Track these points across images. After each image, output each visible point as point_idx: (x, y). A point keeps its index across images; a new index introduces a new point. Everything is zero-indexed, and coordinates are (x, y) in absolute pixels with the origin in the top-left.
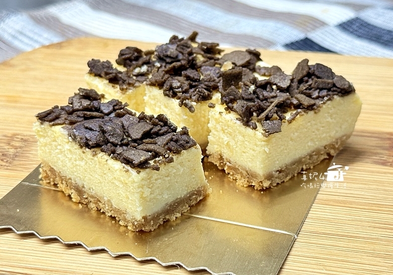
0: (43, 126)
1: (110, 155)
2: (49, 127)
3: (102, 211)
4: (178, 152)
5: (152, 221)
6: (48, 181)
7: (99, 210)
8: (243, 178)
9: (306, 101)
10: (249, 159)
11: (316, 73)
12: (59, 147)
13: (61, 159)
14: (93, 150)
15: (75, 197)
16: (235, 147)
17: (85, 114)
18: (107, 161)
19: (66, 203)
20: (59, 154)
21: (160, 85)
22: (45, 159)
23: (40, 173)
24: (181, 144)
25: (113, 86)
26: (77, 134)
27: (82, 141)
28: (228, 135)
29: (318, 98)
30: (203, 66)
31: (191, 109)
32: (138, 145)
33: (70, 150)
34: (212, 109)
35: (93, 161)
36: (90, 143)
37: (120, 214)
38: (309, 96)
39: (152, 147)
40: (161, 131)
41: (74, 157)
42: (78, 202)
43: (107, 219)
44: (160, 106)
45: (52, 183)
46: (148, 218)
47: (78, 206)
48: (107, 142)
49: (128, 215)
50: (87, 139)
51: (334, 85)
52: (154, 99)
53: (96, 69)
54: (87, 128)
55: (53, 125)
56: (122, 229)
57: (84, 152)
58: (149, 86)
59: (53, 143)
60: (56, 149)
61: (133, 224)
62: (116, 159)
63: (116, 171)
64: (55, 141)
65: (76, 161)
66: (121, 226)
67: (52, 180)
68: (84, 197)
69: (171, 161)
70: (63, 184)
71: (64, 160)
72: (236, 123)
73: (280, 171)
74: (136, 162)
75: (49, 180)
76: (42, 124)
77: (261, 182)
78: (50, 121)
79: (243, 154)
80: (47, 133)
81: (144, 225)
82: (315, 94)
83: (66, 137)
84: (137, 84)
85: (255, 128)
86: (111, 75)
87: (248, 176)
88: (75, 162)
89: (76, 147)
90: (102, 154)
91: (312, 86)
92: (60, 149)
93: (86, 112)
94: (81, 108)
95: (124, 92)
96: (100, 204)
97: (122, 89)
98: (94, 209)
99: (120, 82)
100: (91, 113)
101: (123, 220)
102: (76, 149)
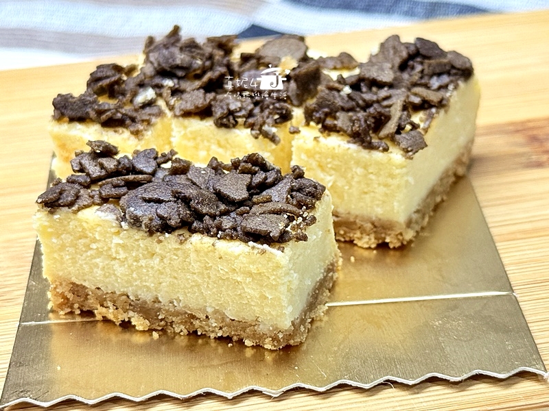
0: (56, 217)
1: (215, 235)
2: (72, 217)
3: (199, 333)
6: (69, 310)
7: (193, 334)
9: (433, 97)
10: (377, 202)
12: (94, 246)
13: (101, 264)
14: (177, 233)
15: (139, 322)
16: (347, 188)
18: (213, 245)
19: (115, 336)
20: (95, 258)
21: (204, 112)
22: (61, 273)
23: (48, 301)
25: (115, 131)
26: (139, 213)
27: (154, 223)
28: (333, 172)
29: (440, 88)
32: (251, 208)
33: (123, 246)
34: (296, 136)
35: (179, 253)
36: (173, 222)
37: (244, 329)
38: (427, 86)
40: (269, 180)
41: (134, 254)
42: (146, 329)
43: (213, 344)
45: (78, 312)
46: (297, 322)
47: (151, 335)
49: (261, 326)
50: (161, 218)
51: (453, 67)
52: (194, 139)
55: (79, 210)
56: (249, 353)
57: (160, 242)
58: (181, 119)
59: (80, 241)
60: (86, 251)
61: (274, 339)
62: (232, 238)
63: (237, 257)
64: (83, 237)
65: (137, 261)
66: (246, 347)
67: (76, 306)
68: (160, 317)
71: (107, 265)
72: (349, 148)
74: (275, 233)
75: (72, 307)
76: (52, 213)
77: (401, 234)
78: (70, 205)
79: (363, 196)
80: (65, 226)
81: (291, 336)
82: (434, 84)
83: (114, 225)
84: (154, 120)
85: (386, 150)
87: (375, 230)
88: (135, 264)
89: (137, 237)
90: (196, 238)
91: (426, 72)
92: (97, 249)
94: (104, 173)
95: (140, 137)
96: (197, 323)
97: (136, 133)
98: (182, 334)
99: (128, 122)
101: (248, 337)
102: (137, 240)
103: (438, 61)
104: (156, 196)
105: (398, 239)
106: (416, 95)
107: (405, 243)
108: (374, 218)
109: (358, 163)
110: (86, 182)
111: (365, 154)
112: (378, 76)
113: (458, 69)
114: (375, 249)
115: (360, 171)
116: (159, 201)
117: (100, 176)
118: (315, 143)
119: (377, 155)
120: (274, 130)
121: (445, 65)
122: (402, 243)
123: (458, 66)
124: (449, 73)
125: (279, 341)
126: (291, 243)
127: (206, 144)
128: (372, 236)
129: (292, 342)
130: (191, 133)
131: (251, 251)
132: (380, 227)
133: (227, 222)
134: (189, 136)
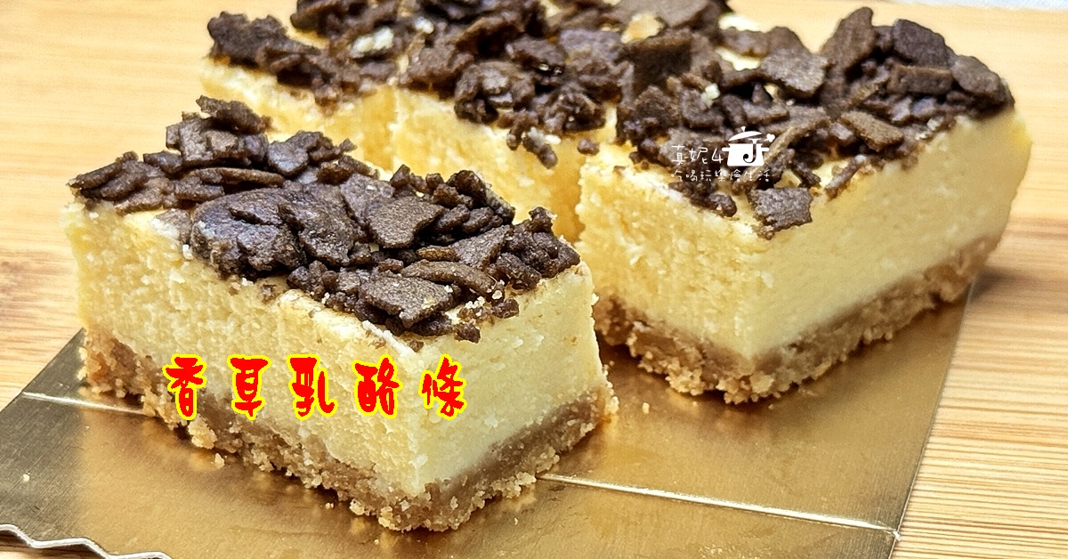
0: (93, 215)
1: (318, 298)
2: (115, 217)
3: (288, 474)
4: (528, 286)
5: (454, 500)
6: (108, 388)
7: (278, 472)
8: (685, 370)
9: (877, 132)
10: (709, 311)
11: (901, 48)
12: (146, 280)
13: (153, 315)
14: (263, 282)
15: (200, 434)
16: (661, 272)
17: (227, 177)
18: (311, 315)
19: (166, 450)
20: (146, 302)
21: (442, 86)
22: (99, 319)
23: (79, 365)
24: (535, 259)
25: (293, 94)
26: (209, 234)
27: (227, 257)
28: (642, 238)
29: (910, 121)
30: (567, 28)
31: (544, 155)
32: (406, 265)
33: (185, 288)
34: (589, 158)
35: (263, 318)
36: (256, 261)
37: (353, 481)
38: (883, 115)
39: (451, 269)
40: (471, 223)
41: (199, 307)
42: (211, 447)
43: (307, 498)
44: (445, 150)
45: (121, 394)
46: (444, 488)
47: (213, 460)
48: (307, 256)
49: (378, 482)
50: (243, 250)
51: (955, 85)
52: (424, 131)
53: (235, 43)
54: (238, 216)
55: (129, 210)
56: (357, 527)
57: (234, 292)
58: (406, 91)
59: (128, 266)
60: (136, 287)
61: (396, 510)
62: (342, 309)
63: (342, 345)
64: (132, 260)
65: (204, 320)
66: (354, 516)
67: (119, 382)
68: (232, 431)
69: (512, 309)
70: (158, 394)
71: (164, 318)
72: (668, 198)
73: (800, 347)
74: (409, 314)
75: (112, 383)
76: (90, 208)
77: (746, 379)
78: (118, 198)
79: (688, 294)
80: (108, 235)
81: (429, 512)
82: (900, 111)
83: (173, 247)
84: (366, 86)
85: (730, 212)
86: (286, 59)
87: (703, 362)
88: (200, 324)
89: (204, 277)
90: (291, 296)
91: (892, 85)
92: (151, 286)
93: (229, 170)
94: (209, 156)
95: (328, 111)
96: (285, 453)
97: (324, 103)
98: (262, 468)
99: (316, 80)
100: (244, 171)
101: (360, 498)
102: (205, 283)
103: (925, 69)
104: (251, 210)
105: (741, 390)
106: (848, 124)
107: (755, 399)
108: (702, 340)
109: (680, 228)
110: (170, 166)
111: (691, 213)
112: (789, 76)
113: (968, 93)
114: (697, 398)
115: (682, 244)
116: (252, 220)
117: (199, 161)
118: (615, 176)
119: (712, 220)
120: (553, 140)
121: (939, 80)
122: (750, 400)
123: (969, 88)
124: (941, 99)
125: (403, 517)
126: (442, 340)
127: (440, 144)
128: (698, 374)
129: (428, 523)
130: (422, 120)
131: (364, 339)
132: (713, 360)
133: (348, 281)
134: (417, 125)
